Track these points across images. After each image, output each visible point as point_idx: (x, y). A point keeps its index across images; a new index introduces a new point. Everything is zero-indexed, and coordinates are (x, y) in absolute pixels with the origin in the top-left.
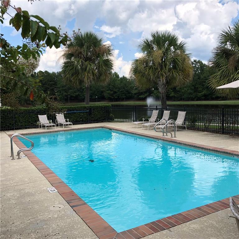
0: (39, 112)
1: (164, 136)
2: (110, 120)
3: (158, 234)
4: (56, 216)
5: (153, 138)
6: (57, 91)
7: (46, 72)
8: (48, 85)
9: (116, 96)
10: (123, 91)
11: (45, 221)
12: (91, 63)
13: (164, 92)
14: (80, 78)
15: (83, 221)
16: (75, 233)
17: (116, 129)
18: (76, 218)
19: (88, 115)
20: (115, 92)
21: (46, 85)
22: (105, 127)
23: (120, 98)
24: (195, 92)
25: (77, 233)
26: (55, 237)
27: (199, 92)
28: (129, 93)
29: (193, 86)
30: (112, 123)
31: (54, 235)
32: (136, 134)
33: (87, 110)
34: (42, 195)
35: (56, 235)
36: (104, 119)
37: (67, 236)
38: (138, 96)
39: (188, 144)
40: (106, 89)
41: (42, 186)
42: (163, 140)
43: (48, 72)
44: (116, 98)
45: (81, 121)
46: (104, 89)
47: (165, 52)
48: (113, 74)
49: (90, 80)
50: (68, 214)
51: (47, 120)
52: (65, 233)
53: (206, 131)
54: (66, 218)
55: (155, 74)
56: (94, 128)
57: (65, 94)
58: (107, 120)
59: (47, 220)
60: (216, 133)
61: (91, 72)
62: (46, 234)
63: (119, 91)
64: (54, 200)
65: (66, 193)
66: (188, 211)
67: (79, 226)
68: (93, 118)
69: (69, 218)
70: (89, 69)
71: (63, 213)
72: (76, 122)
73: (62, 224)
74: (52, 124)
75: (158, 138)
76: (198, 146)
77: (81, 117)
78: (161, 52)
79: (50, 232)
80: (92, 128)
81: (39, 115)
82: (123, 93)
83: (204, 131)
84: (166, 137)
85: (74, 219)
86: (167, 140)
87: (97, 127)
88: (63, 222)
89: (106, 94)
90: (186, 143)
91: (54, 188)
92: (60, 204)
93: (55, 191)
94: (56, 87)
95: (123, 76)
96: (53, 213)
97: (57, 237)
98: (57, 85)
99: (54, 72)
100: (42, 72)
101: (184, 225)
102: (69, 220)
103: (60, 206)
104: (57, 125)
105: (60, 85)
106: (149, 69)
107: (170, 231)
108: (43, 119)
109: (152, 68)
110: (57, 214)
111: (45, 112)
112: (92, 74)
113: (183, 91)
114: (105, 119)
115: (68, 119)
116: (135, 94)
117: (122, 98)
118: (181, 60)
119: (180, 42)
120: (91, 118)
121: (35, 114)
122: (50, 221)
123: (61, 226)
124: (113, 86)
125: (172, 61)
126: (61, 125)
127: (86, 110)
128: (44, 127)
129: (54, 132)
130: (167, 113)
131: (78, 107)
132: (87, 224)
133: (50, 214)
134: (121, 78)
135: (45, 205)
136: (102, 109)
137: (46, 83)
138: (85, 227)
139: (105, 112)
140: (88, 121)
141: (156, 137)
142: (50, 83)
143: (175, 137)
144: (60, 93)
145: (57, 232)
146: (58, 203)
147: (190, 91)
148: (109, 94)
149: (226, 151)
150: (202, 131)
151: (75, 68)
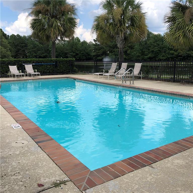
0: (9, 63)
1: (123, 83)
2: (74, 72)
3: (139, 171)
4: (18, 153)
5: (114, 85)
6: (28, 52)
7: (18, 35)
8: (20, 47)
9: (78, 57)
10: (84, 53)
11: (5, 158)
12: (57, 20)
13: (122, 47)
14: (47, 34)
15: (50, 157)
16: (39, 171)
17: (79, 79)
18: (41, 155)
19: (54, 67)
20: (77, 54)
21: (18, 46)
22: (69, 77)
23: (81, 59)
24: (142, 55)
25: (41, 172)
26: (14, 177)
27: (145, 55)
28: (89, 55)
29: (141, 50)
30: (75, 75)
31: (13, 175)
32: (98, 82)
33: (54, 63)
34: (4, 131)
35: (15, 175)
36: (68, 72)
37: (29, 175)
38: (96, 58)
39: (146, 89)
40: (70, 51)
41: (6, 123)
42: (123, 86)
43: (20, 35)
44: (77, 59)
45: (48, 72)
46: (67, 51)
47: (124, 9)
48: (75, 39)
49: (56, 35)
50: (31, 150)
51: (17, 70)
52: (27, 172)
53: (159, 80)
54: (29, 154)
55: (115, 29)
56: (60, 78)
57: (35, 54)
58: (71, 72)
59: (6, 158)
60: (168, 81)
61: (57, 28)
62: (4, 173)
63: (80, 53)
64: (17, 136)
65: (32, 129)
66: (166, 146)
67: (44, 163)
68: (59, 70)
69: (33, 154)
70: (55, 26)
71: (26, 149)
72: (44, 73)
73: (24, 162)
74: (22, 74)
75: (118, 85)
76: (156, 90)
77: (48, 68)
78: (120, 9)
79: (9, 171)
80: (58, 78)
81: (10, 65)
82: (84, 55)
83: (157, 80)
84: (125, 84)
85: (39, 155)
86: (127, 86)
87: (63, 78)
88: (26, 159)
89: (69, 55)
90: (145, 88)
91: (18, 125)
92: (23, 139)
93: (19, 127)
94: (27, 49)
95: (84, 41)
96: (15, 149)
97: (16, 177)
98: (27, 47)
99: (24, 35)
100: (14, 35)
101: (166, 160)
102: (32, 157)
103: (23, 142)
104: (27, 75)
105: (30, 47)
106: (110, 25)
107: (152, 167)
108: (13, 69)
109: (112, 24)
110: (19, 150)
111: (15, 63)
112: (58, 30)
113: (133, 54)
114: (70, 71)
115: (36, 70)
116: (94, 56)
117: (83, 59)
118: (138, 18)
119: (137, 2)
120: (57, 70)
121: (6, 65)
122: (10, 158)
123: (22, 164)
124: (75, 48)
125: (130, 18)
126: (30, 75)
127: (52, 63)
128: (14, 76)
129: (23, 81)
130: (124, 65)
131: (45, 60)
132: (54, 162)
133: (11, 150)
134: (82, 42)
135: (7, 141)
136: (67, 62)
137: (18, 45)
138: (51, 164)
139: (69, 65)
140: (54, 73)
141: (116, 84)
142: (22, 45)
143: (133, 84)
144: (31, 53)
145: (17, 170)
146: (21, 138)
147: (138, 54)
148: (72, 55)
149: (183, 94)
150: (155, 80)
151: (43, 25)
